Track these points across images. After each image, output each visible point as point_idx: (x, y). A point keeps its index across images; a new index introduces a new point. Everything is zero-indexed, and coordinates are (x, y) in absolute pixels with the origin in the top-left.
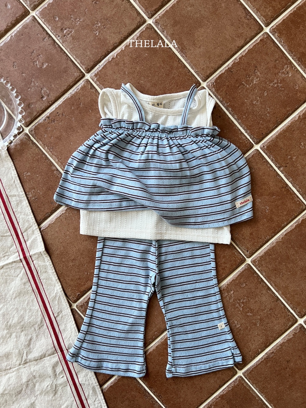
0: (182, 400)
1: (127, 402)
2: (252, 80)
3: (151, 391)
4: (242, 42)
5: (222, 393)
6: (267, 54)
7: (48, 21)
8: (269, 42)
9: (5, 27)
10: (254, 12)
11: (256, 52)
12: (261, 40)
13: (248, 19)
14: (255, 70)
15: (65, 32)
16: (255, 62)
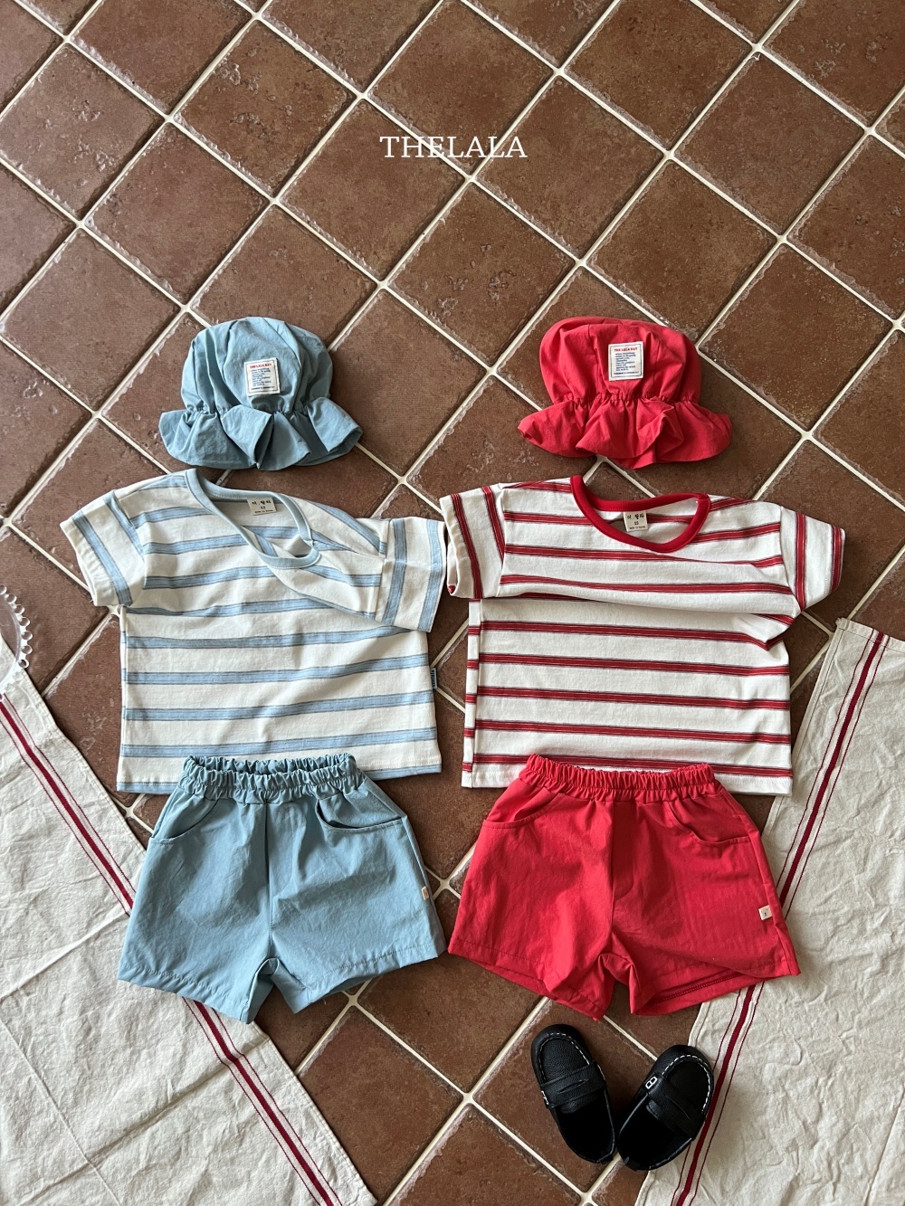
0: (462, 1048)
1: (363, 1069)
2: (483, 459)
3: (403, 1040)
4: (455, 400)
5: (533, 1023)
6: (498, 412)
7: (124, 425)
8: (499, 391)
9: (54, 446)
10: (465, 346)
11: (481, 412)
12: (484, 391)
13: (457, 361)
14: (484, 441)
15: (155, 436)
16: (481, 429)
